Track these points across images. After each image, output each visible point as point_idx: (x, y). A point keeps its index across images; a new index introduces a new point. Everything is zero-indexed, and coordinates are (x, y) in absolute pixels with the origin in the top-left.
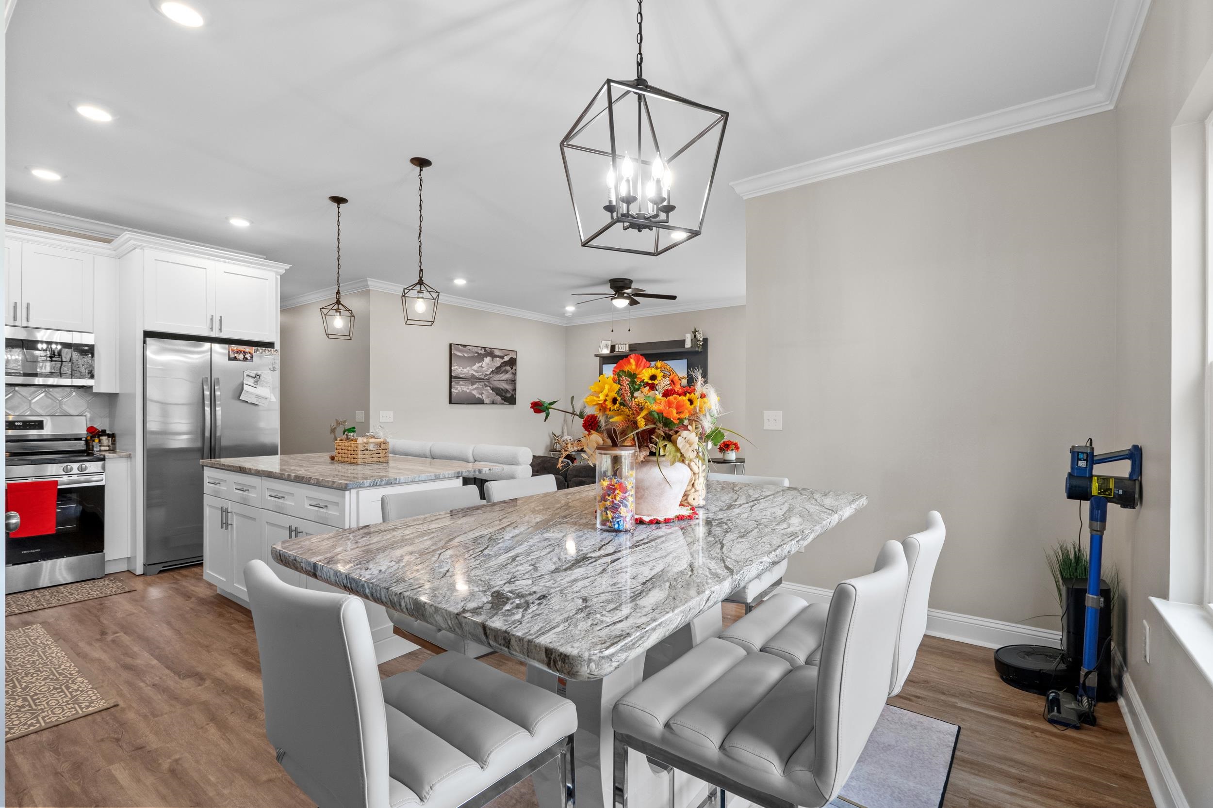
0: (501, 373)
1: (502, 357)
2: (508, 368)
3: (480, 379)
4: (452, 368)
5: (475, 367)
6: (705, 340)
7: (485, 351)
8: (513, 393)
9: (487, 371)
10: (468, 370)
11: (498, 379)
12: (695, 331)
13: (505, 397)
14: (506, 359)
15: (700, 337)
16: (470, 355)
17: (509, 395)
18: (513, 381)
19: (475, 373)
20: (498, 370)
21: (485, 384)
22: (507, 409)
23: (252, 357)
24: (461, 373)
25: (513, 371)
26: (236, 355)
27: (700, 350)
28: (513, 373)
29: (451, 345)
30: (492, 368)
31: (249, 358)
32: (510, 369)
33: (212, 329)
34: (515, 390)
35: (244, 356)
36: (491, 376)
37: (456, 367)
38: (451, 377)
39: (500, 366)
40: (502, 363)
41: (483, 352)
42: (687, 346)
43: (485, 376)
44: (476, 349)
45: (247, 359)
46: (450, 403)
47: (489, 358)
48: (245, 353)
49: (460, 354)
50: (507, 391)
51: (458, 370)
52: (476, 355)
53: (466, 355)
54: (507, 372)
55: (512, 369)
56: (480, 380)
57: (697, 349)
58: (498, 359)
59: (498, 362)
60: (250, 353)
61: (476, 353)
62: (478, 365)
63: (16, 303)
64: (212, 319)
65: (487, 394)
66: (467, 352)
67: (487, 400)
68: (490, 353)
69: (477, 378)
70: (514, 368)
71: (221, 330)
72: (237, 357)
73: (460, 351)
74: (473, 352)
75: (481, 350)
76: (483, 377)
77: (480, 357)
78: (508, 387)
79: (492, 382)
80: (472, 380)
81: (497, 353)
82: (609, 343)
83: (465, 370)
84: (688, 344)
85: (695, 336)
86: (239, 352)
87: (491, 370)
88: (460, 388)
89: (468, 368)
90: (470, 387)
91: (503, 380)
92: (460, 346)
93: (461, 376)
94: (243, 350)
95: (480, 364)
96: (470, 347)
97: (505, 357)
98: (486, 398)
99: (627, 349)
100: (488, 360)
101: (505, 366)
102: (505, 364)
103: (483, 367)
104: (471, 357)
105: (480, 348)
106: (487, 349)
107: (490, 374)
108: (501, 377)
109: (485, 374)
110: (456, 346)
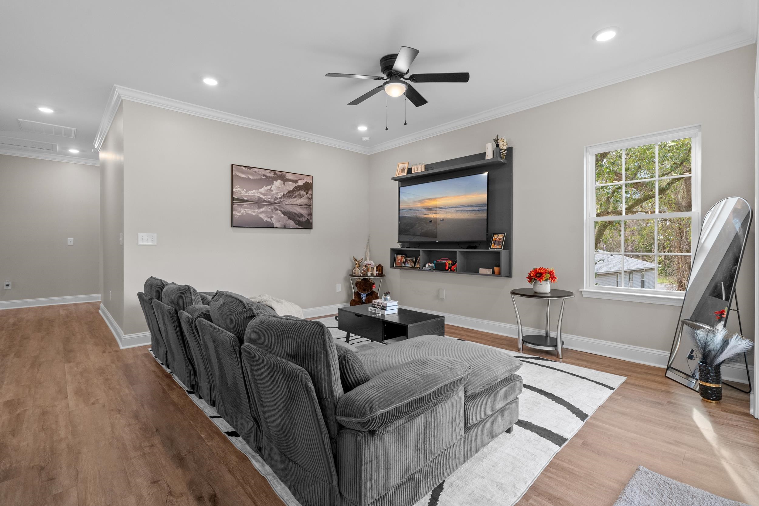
0: (295, 197)
1: (296, 182)
2: (302, 193)
3: (269, 202)
4: (234, 190)
5: (262, 190)
6: (510, 150)
7: (275, 174)
8: (309, 218)
9: (277, 194)
10: (254, 193)
11: (291, 203)
12: (497, 140)
13: (299, 221)
14: (300, 183)
15: (503, 145)
16: (255, 177)
17: (304, 220)
18: (309, 206)
19: (262, 196)
20: (290, 194)
21: (275, 208)
22: (302, 234)
24: (245, 196)
25: (308, 195)
27: (503, 161)
28: (308, 198)
29: (232, 165)
30: (283, 192)
32: (305, 193)
34: (311, 214)
36: (282, 199)
37: (237, 190)
38: (233, 199)
39: (293, 191)
40: (295, 187)
41: (272, 175)
42: (487, 158)
43: (275, 200)
44: (263, 172)
46: (233, 226)
49: (244, 176)
50: (301, 215)
51: (241, 192)
52: (264, 177)
53: (251, 177)
54: (301, 197)
55: (307, 193)
56: (268, 203)
57: (499, 159)
58: (290, 183)
59: (290, 186)
61: (264, 175)
62: (265, 188)
65: (277, 218)
66: (252, 174)
67: (278, 223)
68: (281, 176)
69: (264, 201)
70: (310, 192)
73: (243, 172)
74: (259, 174)
75: (270, 173)
76: (272, 200)
77: (269, 180)
78: (304, 212)
79: (284, 206)
80: (259, 203)
81: (289, 177)
82: (406, 166)
83: (250, 192)
84: (489, 156)
85: (497, 145)
87: (282, 194)
89: (254, 191)
90: (256, 210)
91: (297, 205)
92: (243, 167)
93: (245, 198)
95: (269, 187)
96: (256, 170)
97: (299, 182)
98: (276, 222)
99: (423, 170)
100: (278, 183)
101: (299, 190)
102: (299, 188)
103: (272, 191)
104: (257, 179)
105: (269, 171)
106: (277, 172)
107: (281, 198)
108: (295, 201)
109: (274, 197)
110: (239, 167)
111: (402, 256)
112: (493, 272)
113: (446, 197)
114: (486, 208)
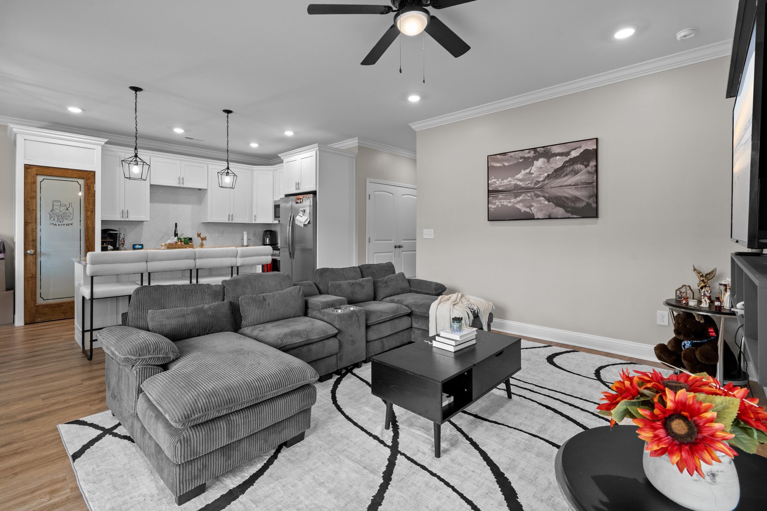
0: (566, 175)
1: (567, 154)
2: (579, 167)
3: (528, 188)
4: (489, 182)
5: (519, 176)
7: (536, 152)
9: (538, 177)
10: (510, 181)
11: (559, 185)
16: (511, 163)
18: (592, 183)
19: (519, 183)
20: (558, 173)
24: (500, 186)
25: (589, 169)
28: (591, 172)
29: (488, 156)
30: (546, 172)
31: (302, 202)
32: (583, 167)
36: (546, 182)
37: (493, 180)
38: (489, 191)
39: (563, 167)
40: (566, 162)
41: (532, 154)
43: (536, 184)
44: (521, 154)
46: (489, 220)
47: (541, 160)
49: (498, 165)
51: (496, 183)
52: (521, 160)
53: (506, 164)
54: (576, 173)
55: (586, 166)
56: (527, 189)
58: (558, 157)
59: (558, 162)
60: (302, 199)
61: (521, 158)
62: (523, 172)
66: (507, 160)
68: (544, 153)
69: (522, 188)
70: (593, 163)
72: (299, 202)
73: (498, 161)
74: (516, 158)
75: (529, 152)
76: (532, 185)
77: (527, 162)
80: (516, 191)
83: (505, 181)
87: (546, 174)
89: (509, 179)
91: (570, 185)
92: (498, 156)
93: (500, 189)
95: (528, 171)
96: (512, 154)
97: (575, 152)
100: (540, 163)
103: (532, 174)
104: (514, 165)
105: (528, 151)
106: (538, 149)
107: (544, 180)
108: (564, 181)
109: (535, 181)
110: (494, 156)
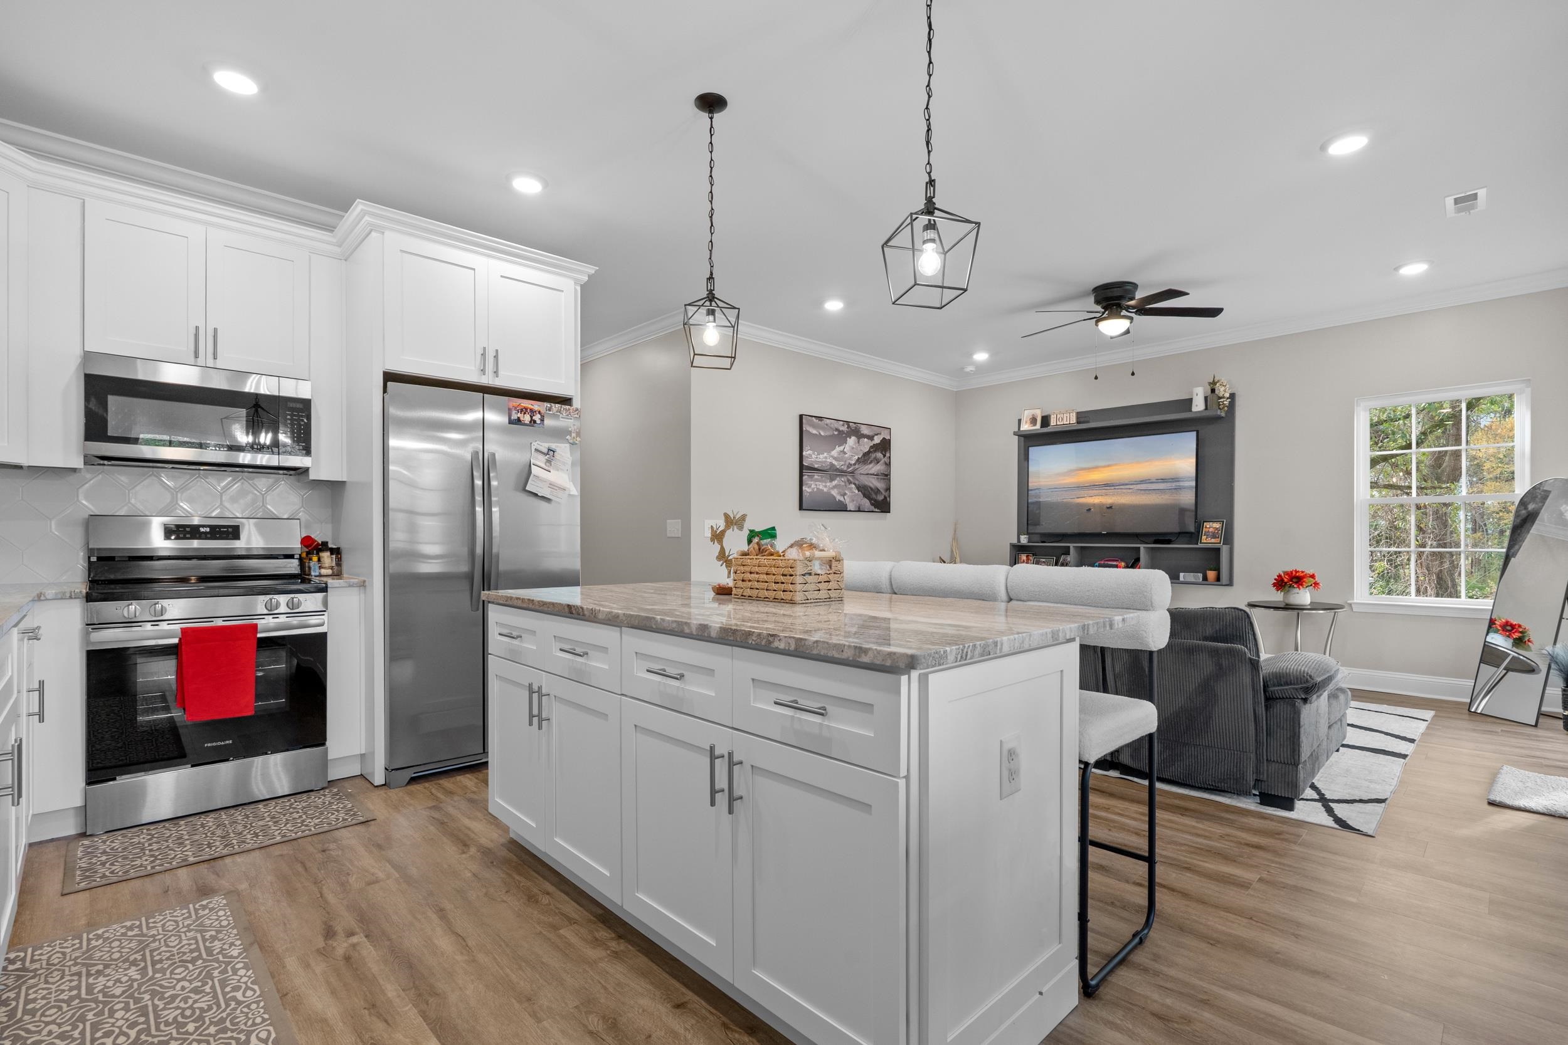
0: (871, 462)
1: (871, 438)
2: (879, 455)
3: (842, 471)
4: (804, 453)
5: (834, 453)
6: (1232, 396)
7: (849, 427)
8: (887, 494)
9: (851, 459)
10: (826, 458)
11: (865, 472)
12: (1214, 383)
13: (875, 500)
14: (877, 440)
15: (1223, 391)
16: (828, 433)
17: (880, 498)
18: (886, 475)
19: (835, 462)
20: (865, 458)
21: (848, 480)
22: (874, 521)
23: (542, 420)
24: (816, 462)
25: (886, 459)
26: (519, 415)
27: (1223, 414)
28: (886, 464)
29: (801, 417)
30: (857, 454)
31: (538, 421)
32: (882, 456)
33: (483, 371)
34: (888, 489)
35: (531, 417)
36: (857, 466)
37: (808, 453)
38: (802, 467)
39: (869, 452)
40: (871, 447)
41: (844, 428)
42: (1194, 409)
43: (848, 467)
44: (837, 425)
45: (535, 422)
46: (801, 508)
47: (853, 438)
48: (532, 412)
49: (814, 432)
50: (878, 491)
51: (813, 457)
52: (836, 433)
53: (822, 434)
54: (878, 462)
55: (884, 456)
56: (841, 473)
57: (1219, 412)
58: (866, 440)
59: (866, 444)
60: (539, 412)
61: (837, 430)
62: (838, 449)
63: (197, 328)
64: (483, 355)
65: (851, 496)
66: (823, 429)
67: (851, 504)
68: (854, 430)
69: (837, 470)
70: (888, 455)
71: (496, 373)
72: (522, 419)
73: (814, 426)
74: (832, 428)
75: (843, 425)
76: (845, 468)
77: (840, 437)
78: (880, 485)
79: (858, 477)
80: (831, 472)
81: (865, 430)
82: (1039, 415)
83: (821, 456)
84: (1198, 406)
85: (1213, 391)
86: (524, 410)
87: (856, 457)
88: (816, 485)
89: (825, 454)
90: (828, 484)
91: (873, 475)
92: (814, 418)
93: (816, 466)
94: (530, 406)
95: (841, 448)
96: (828, 421)
97: (876, 437)
98: (850, 502)
99: (1074, 420)
100: (852, 441)
101: (875, 451)
102: (875, 448)
103: (845, 453)
104: (830, 436)
105: (842, 423)
106: (851, 424)
107: (855, 464)
108: (870, 469)
109: (847, 463)
110: (810, 418)
111: (1027, 556)
112: (1205, 578)
113: (1116, 465)
114: (1194, 484)
